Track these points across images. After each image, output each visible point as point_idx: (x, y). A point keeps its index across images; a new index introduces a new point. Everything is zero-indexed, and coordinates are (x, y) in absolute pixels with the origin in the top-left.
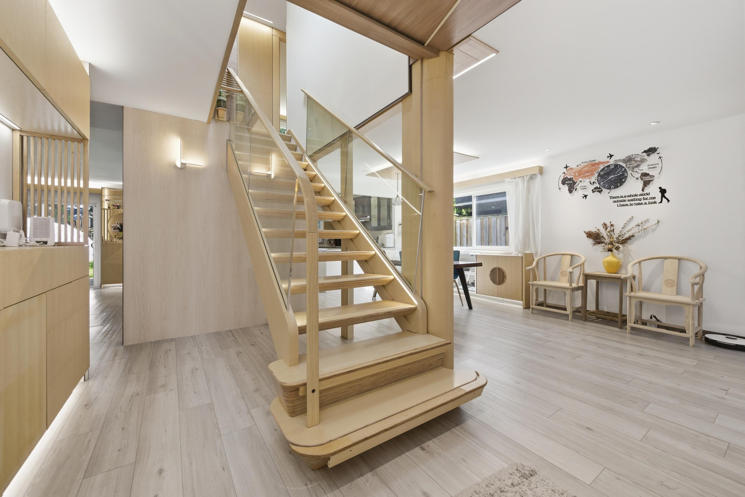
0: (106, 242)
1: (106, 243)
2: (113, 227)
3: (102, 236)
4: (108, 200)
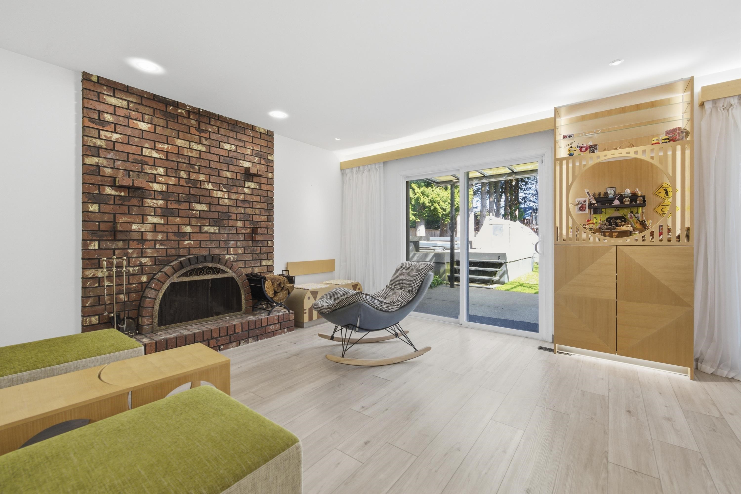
0: (564, 240)
1: (564, 243)
2: (578, 204)
3: (557, 226)
4: (568, 136)
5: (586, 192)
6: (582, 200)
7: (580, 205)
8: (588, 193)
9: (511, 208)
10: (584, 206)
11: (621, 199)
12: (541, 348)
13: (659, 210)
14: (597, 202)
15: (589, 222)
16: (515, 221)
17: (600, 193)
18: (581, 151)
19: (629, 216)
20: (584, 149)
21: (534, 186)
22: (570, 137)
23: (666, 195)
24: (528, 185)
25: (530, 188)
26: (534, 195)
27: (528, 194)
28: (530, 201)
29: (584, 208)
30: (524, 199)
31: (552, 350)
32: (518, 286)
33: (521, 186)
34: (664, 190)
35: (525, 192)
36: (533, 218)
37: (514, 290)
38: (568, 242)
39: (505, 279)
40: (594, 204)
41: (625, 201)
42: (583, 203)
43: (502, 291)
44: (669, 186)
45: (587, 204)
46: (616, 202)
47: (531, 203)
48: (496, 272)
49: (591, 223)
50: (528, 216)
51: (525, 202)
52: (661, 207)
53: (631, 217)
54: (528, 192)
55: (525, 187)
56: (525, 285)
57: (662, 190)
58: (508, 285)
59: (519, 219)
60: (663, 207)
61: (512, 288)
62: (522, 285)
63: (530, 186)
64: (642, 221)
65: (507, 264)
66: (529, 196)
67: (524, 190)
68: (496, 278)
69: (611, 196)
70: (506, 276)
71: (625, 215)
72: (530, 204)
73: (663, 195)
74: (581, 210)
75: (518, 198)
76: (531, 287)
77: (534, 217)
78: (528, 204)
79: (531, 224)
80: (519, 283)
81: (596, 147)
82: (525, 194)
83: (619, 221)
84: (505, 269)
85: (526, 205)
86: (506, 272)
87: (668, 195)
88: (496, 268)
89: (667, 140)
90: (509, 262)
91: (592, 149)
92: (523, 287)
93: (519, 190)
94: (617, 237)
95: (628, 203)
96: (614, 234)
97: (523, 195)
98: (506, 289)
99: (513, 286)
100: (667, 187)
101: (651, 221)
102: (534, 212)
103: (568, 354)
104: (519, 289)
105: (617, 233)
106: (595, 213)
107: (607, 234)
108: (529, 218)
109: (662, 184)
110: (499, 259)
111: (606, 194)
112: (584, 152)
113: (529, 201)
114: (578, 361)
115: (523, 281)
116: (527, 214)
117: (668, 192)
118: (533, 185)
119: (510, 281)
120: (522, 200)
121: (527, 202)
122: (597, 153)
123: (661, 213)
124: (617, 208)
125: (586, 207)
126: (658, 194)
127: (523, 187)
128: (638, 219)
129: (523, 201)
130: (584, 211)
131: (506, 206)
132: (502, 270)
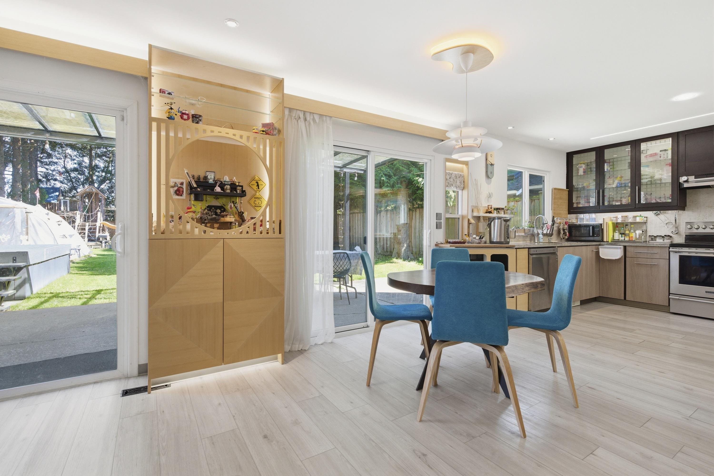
1: (163, 236)
2: (174, 186)
4: (167, 92)
5: (186, 172)
6: (179, 181)
7: (176, 188)
8: (187, 173)
9: (24, 185)
10: (181, 189)
11: (222, 186)
12: (126, 393)
13: (252, 202)
14: (198, 186)
15: (189, 210)
16: (34, 204)
17: (199, 176)
18: (182, 118)
19: (229, 206)
20: (185, 117)
21: (62, 161)
22: (169, 94)
23: (257, 188)
24: (52, 158)
25: (56, 163)
26: (63, 173)
27: (54, 170)
28: (56, 180)
29: (181, 192)
30: (46, 176)
31: (143, 390)
32: (50, 298)
33: (41, 158)
34: (256, 182)
35: (47, 167)
36: (60, 203)
37: (47, 305)
38: (167, 235)
39: (26, 291)
40: (195, 188)
41: (226, 189)
42: (179, 186)
43: (24, 310)
44: (260, 180)
45: (184, 187)
46: (218, 189)
47: (57, 182)
48: (9, 282)
49: (191, 212)
50: (53, 200)
51: (48, 180)
52: (253, 199)
53: (231, 208)
54: (52, 168)
55: (47, 160)
56: (63, 295)
57: (254, 182)
58: (32, 300)
59: (41, 203)
60: (255, 199)
61: (42, 303)
62: (57, 296)
63: (54, 160)
64: (240, 212)
65: (30, 267)
66: (54, 173)
67: (46, 164)
68: (10, 292)
69: (211, 181)
70: (27, 286)
71: (224, 205)
72: (55, 184)
73: (255, 187)
74: (178, 195)
75: (37, 174)
76: (73, 297)
77: (62, 201)
78: (52, 184)
79: (58, 210)
80: (52, 293)
81: (200, 118)
82: (47, 169)
83: (218, 211)
84: (26, 276)
85: (48, 184)
86: (27, 280)
87: (258, 188)
88: (8, 276)
89: (264, 133)
90: (34, 264)
91: (196, 118)
92: (60, 299)
93: (38, 162)
94: (218, 228)
95: (228, 191)
96: (216, 225)
97: (44, 170)
98: (30, 307)
99: (43, 299)
100: (258, 179)
101: (247, 213)
102: (63, 195)
103: (166, 385)
104: (55, 303)
105: (218, 225)
106: (196, 199)
107: (208, 225)
108: (55, 202)
109: (255, 176)
110: (14, 260)
111: (206, 178)
112: (185, 120)
113: (53, 180)
114: (183, 392)
115: (56, 289)
116: (52, 197)
117: (259, 185)
118: (60, 160)
119: (35, 292)
120: (43, 177)
121: (52, 181)
122: (200, 126)
123: (254, 205)
124: (217, 196)
125: (183, 192)
126: (252, 186)
127: (45, 160)
128: (237, 210)
129: (44, 179)
130: (181, 196)
131: (15, 180)
132: (21, 277)
